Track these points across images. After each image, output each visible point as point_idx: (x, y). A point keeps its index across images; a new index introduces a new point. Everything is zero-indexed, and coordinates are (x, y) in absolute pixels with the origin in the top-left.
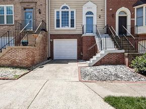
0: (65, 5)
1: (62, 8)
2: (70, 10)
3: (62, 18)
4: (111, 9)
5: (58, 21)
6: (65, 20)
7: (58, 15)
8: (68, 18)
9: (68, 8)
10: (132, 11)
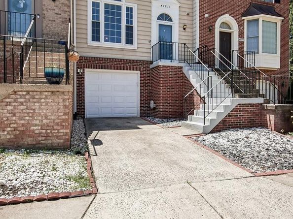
2: (124, 5)
3: (106, 19)
4: (207, 15)
7: (96, 11)
8: (119, 21)
10: (241, 25)
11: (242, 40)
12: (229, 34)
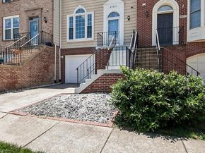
0: (80, 7)
1: (77, 12)
3: (77, 25)
4: (144, 4)
5: (71, 30)
6: (80, 29)
7: (71, 22)
8: (84, 24)
9: (84, 11)
11: (184, 16)
12: (171, 14)
